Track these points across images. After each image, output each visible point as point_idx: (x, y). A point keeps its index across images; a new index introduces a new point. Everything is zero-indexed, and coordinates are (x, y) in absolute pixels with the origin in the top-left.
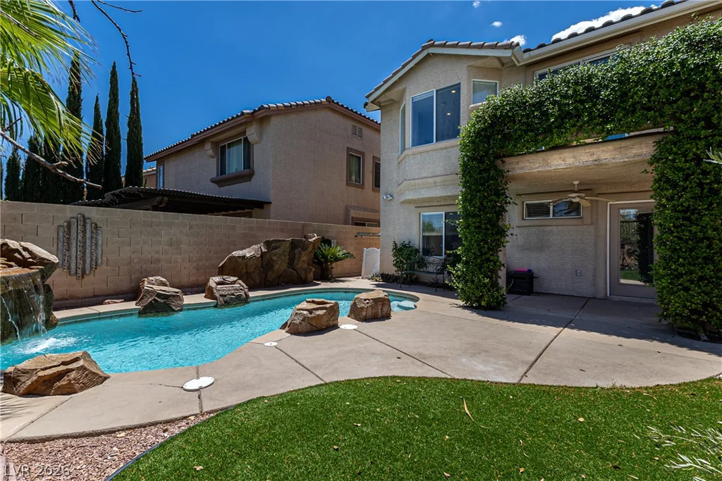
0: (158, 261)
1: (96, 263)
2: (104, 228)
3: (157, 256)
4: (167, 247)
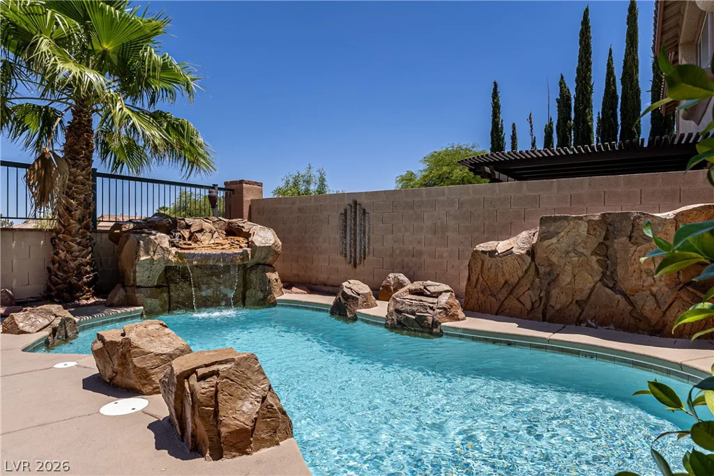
0: (420, 253)
1: (365, 252)
2: (371, 214)
3: (418, 247)
4: (430, 236)
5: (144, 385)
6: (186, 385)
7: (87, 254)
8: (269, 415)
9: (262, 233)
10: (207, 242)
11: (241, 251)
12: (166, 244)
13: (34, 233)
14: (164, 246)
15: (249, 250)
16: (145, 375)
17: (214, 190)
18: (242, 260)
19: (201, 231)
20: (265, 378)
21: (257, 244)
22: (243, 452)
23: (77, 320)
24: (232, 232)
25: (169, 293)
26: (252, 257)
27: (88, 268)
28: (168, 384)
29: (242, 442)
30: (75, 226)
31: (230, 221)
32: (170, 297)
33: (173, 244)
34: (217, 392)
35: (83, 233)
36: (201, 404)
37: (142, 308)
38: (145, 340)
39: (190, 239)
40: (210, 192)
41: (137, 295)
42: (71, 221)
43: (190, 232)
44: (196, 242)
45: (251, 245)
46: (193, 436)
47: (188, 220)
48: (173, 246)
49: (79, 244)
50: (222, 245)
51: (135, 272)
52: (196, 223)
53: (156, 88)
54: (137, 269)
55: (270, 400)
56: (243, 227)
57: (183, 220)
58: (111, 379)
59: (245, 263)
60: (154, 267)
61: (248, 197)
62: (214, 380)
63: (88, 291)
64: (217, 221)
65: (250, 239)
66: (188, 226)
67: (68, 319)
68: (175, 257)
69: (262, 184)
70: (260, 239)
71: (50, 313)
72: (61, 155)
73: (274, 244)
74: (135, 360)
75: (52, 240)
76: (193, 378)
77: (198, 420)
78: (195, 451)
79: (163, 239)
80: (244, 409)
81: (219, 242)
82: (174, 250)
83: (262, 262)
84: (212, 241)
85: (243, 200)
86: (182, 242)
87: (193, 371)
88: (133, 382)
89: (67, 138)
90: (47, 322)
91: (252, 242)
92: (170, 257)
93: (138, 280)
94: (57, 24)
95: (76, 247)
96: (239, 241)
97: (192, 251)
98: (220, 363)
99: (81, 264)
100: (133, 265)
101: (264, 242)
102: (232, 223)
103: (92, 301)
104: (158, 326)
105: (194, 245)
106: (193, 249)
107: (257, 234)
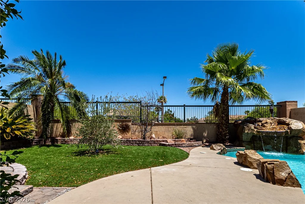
5: (251, 166)
6: (265, 165)
7: (227, 130)
8: (291, 178)
9: (296, 124)
10: (269, 127)
11: (285, 131)
12: (253, 128)
13: (213, 124)
14: (252, 128)
15: (289, 130)
16: (251, 163)
17: (272, 107)
18: (286, 134)
19: (266, 123)
20: (290, 168)
21: (293, 128)
22: (282, 185)
23: (227, 149)
24: (280, 123)
25: (254, 144)
26: (290, 133)
27: (227, 134)
28: (259, 165)
29: (282, 182)
30: (224, 122)
31: (280, 119)
32: (254, 145)
33: (255, 128)
34: (273, 168)
35: (226, 124)
36: (269, 170)
37: (245, 148)
38: (250, 154)
39: (261, 126)
40: (270, 108)
41: (243, 144)
42: (223, 121)
43: (262, 123)
44: (264, 127)
45: (290, 128)
46: (266, 178)
47: (261, 119)
48: (255, 129)
49: (225, 127)
50: (276, 128)
51: (242, 136)
52: (264, 120)
53: (249, 76)
54: (243, 135)
55: (291, 174)
56: (286, 121)
57: (259, 119)
58: (242, 163)
59: (287, 135)
60: (248, 135)
61: (289, 108)
62: (273, 165)
63: (228, 141)
64: (273, 119)
65: (289, 126)
66: (261, 121)
67: (225, 148)
68: (256, 132)
69: (297, 101)
70: (294, 126)
71: (221, 146)
72: (220, 102)
73: (302, 128)
74: (248, 159)
75: (218, 126)
76: (266, 164)
77: (268, 174)
78: (267, 181)
79: (252, 126)
80: (282, 174)
81: (274, 127)
82: (256, 130)
83: (296, 136)
84: (271, 127)
85: (286, 109)
86: (259, 127)
87: (266, 162)
88: (248, 164)
89: (222, 97)
90: (220, 148)
91: (290, 127)
92: (254, 132)
93: (243, 139)
94: (220, 67)
95: (224, 128)
96: (284, 127)
97: (263, 131)
98: (275, 161)
99: (226, 133)
100: (242, 134)
101: (296, 127)
102: (280, 120)
103: (229, 144)
104: (254, 152)
105: (263, 128)
106: (263, 129)
107: (293, 124)
